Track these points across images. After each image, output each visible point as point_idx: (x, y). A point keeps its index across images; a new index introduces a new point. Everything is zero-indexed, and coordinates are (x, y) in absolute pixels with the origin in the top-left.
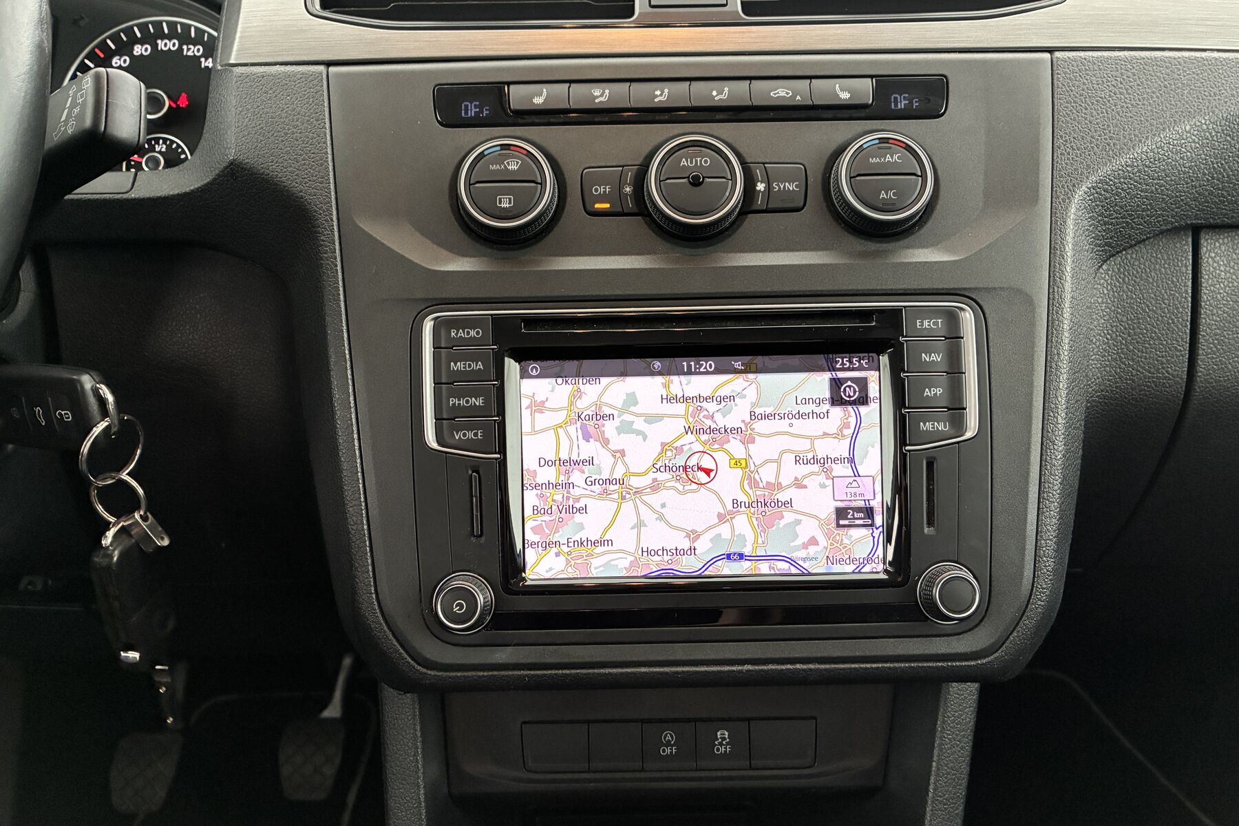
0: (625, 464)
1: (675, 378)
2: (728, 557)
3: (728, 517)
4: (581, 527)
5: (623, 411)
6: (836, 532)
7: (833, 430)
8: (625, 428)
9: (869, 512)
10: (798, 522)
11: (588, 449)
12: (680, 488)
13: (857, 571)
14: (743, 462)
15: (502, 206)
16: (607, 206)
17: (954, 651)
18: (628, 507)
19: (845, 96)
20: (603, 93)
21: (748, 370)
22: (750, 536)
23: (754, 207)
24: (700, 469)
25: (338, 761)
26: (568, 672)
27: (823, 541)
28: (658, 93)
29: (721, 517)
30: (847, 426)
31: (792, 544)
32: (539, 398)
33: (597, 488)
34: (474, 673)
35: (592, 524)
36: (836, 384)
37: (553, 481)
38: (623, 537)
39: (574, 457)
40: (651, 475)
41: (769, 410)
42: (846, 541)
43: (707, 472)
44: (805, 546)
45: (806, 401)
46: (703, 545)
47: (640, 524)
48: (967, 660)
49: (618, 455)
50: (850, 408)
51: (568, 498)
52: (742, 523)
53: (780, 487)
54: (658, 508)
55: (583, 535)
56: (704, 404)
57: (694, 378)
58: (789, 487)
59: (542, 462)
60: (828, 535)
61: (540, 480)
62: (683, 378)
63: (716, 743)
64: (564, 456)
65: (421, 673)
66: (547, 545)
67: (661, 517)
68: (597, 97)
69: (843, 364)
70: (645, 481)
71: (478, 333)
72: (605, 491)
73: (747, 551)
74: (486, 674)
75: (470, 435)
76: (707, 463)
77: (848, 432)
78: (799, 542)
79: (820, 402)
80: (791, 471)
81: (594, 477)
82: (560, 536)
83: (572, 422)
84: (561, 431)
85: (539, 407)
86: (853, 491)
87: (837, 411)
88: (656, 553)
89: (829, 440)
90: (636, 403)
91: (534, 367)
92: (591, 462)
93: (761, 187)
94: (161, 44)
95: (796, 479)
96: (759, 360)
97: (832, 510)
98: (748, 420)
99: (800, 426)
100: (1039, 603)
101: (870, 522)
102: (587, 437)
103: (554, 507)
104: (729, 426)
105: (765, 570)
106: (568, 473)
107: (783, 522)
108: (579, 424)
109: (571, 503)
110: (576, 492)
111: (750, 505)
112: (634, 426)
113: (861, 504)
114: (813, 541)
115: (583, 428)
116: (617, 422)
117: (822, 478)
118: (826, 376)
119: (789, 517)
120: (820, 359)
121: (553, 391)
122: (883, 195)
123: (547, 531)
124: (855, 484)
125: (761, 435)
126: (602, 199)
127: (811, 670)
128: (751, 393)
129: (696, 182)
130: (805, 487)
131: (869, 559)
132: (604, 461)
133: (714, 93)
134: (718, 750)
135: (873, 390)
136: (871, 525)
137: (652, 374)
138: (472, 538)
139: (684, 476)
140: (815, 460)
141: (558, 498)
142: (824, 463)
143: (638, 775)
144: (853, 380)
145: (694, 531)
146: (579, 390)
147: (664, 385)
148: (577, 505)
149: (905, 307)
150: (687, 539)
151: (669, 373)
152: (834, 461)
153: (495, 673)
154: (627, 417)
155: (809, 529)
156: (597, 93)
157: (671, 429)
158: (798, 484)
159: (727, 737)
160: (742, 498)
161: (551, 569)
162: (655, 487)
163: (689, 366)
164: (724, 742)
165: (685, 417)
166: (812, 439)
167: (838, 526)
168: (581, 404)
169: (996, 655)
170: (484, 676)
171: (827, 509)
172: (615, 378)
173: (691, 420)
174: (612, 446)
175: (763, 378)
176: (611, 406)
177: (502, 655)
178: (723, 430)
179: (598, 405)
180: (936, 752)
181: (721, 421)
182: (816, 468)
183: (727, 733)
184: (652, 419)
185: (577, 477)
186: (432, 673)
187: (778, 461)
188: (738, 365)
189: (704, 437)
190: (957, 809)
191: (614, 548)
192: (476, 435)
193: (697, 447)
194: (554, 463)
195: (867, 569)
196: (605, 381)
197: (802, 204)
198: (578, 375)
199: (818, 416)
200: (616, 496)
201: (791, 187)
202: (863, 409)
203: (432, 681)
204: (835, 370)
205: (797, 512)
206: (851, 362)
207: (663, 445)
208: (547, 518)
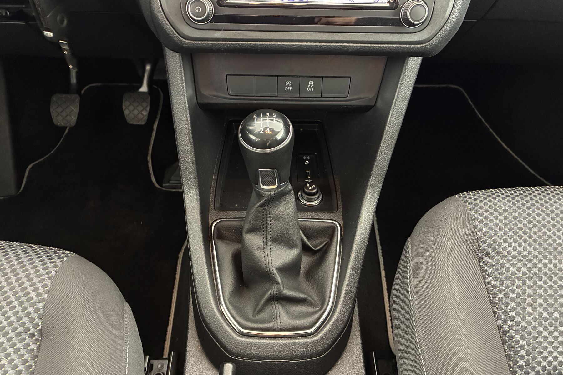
13: (376, 2)
17: (412, 40)
25: (148, 109)
26: (246, 43)
34: (206, 42)
48: (417, 44)
63: (308, 86)
65: (183, 42)
74: (211, 42)
100: (453, 19)
105: (335, 1)
127: (350, 46)
134: (309, 89)
143: (275, 98)
153: (215, 42)
159: (313, 84)
164: (311, 86)
169: (429, 43)
170: (210, 44)
177: (218, 34)
180: (398, 89)
183: (313, 82)
186: (188, 41)
190: (403, 112)
195: (380, 1)
203: (188, 45)
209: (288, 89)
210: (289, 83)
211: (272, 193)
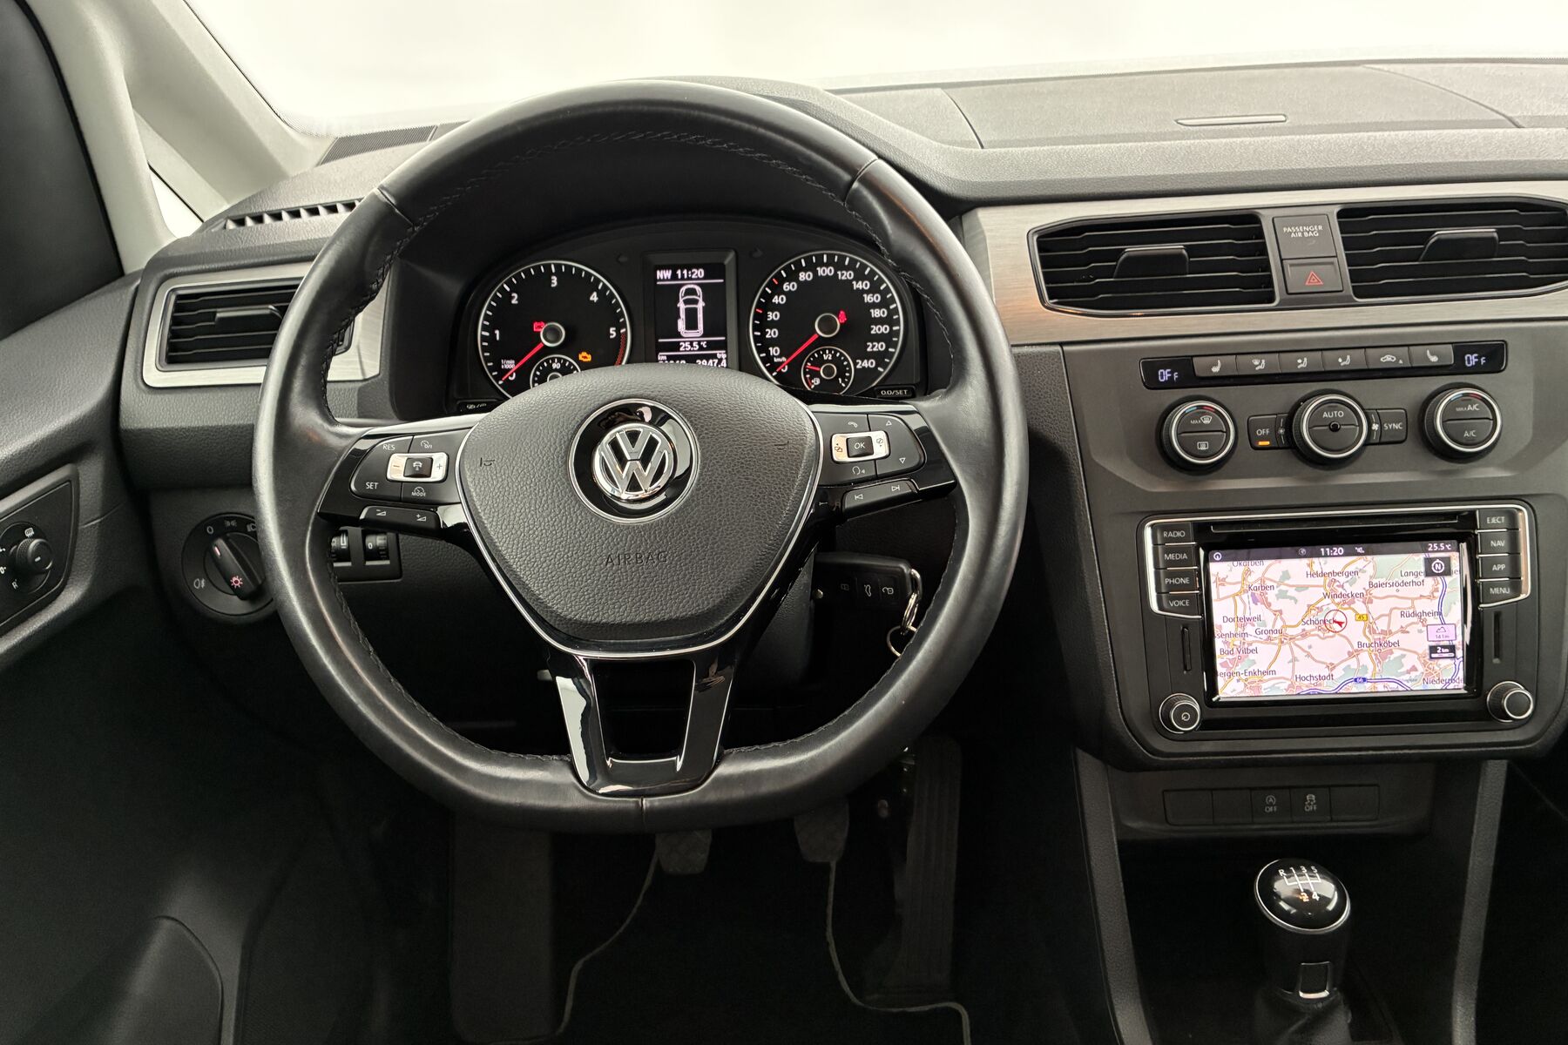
0: (1282, 619)
1: (1316, 560)
2: (1356, 680)
3: (1355, 654)
4: (1254, 662)
5: (1280, 583)
6: (1430, 662)
7: (1427, 593)
8: (1282, 595)
9: (1452, 649)
10: (1403, 656)
11: (1258, 610)
12: (1321, 634)
13: (1444, 688)
14: (1365, 616)
15: (1202, 449)
16: (1268, 443)
17: (1511, 740)
18: (1286, 648)
19: (1434, 359)
20: (1261, 362)
21: (1367, 553)
22: (1371, 666)
23: (1372, 441)
24: (1335, 621)
26: (1250, 757)
27: (1421, 669)
28: (1300, 361)
29: (1350, 655)
30: (1437, 590)
31: (1399, 671)
32: (1221, 576)
33: (1264, 636)
34: (1189, 759)
35: (1261, 660)
36: (1429, 562)
37: (1233, 632)
38: (1283, 668)
39: (1247, 616)
40: (1301, 627)
41: (1383, 580)
42: (1437, 668)
43: (1340, 624)
44: (1408, 672)
45: (1408, 574)
46: (1338, 673)
47: (1294, 660)
48: (1520, 745)
49: (1277, 613)
50: (1438, 578)
51: (1244, 643)
52: (1365, 658)
53: (1391, 633)
54: (1307, 649)
55: (1255, 668)
56: (1337, 578)
57: (1329, 559)
58: (1397, 632)
59: (1225, 619)
60: (1424, 664)
61: (1224, 632)
62: (1321, 560)
63: (1306, 803)
64: (1240, 615)
65: (1152, 759)
66: (1231, 675)
67: (1309, 655)
68: (1257, 366)
69: (1433, 548)
70: (1298, 630)
71: (1182, 534)
72: (1269, 639)
73: (1368, 676)
75: (1181, 603)
76: (1340, 618)
77: (1437, 595)
78: (1404, 669)
79: (1417, 574)
80: (1398, 622)
81: (1261, 628)
82: (1240, 668)
83: (1246, 592)
84: (1237, 598)
85: (1222, 582)
86: (1441, 634)
87: (1430, 581)
88: (1306, 679)
89: (1424, 600)
90: (1289, 578)
91: (1217, 555)
92: (1259, 618)
93: (1375, 427)
94: (820, 271)
95: (1402, 627)
96: (1374, 546)
97: (1427, 648)
98: (1367, 588)
99: (1404, 591)
101: (1452, 655)
102: (1255, 601)
103: (1235, 650)
104: (1354, 592)
105: (1382, 689)
106: (1243, 627)
107: (1392, 657)
108: (1250, 593)
109: (1246, 646)
110: (1249, 639)
111: (1370, 646)
112: (1288, 594)
113: (1446, 643)
114: (1414, 669)
115: (1253, 595)
116: (1276, 591)
117: (1420, 626)
118: (1422, 556)
119: (1397, 653)
120: (1417, 545)
121: (1231, 570)
122: (1466, 434)
123: (1231, 666)
124: (1442, 630)
125: (1376, 598)
126: (1263, 438)
127: (1414, 754)
128: (1370, 570)
129: (1335, 429)
130: (1408, 632)
131: (1452, 680)
132: (1268, 617)
133: (1340, 360)
134: (1308, 808)
135: (1455, 565)
136: (1454, 657)
137: (1300, 557)
138: (1185, 672)
139: (1324, 626)
140: (1414, 614)
141: (1237, 643)
142: (1421, 616)
143: (1249, 827)
144: (1441, 559)
145: (1332, 664)
146: (1249, 570)
147: (1310, 565)
148: (1250, 648)
149: (1479, 509)
150: (1327, 669)
151: (1311, 556)
152: (1428, 614)
153: (1202, 758)
154: (1283, 588)
155: (1410, 661)
156: (1256, 363)
157: (1314, 595)
158: (1403, 631)
159: (1314, 799)
160: (1364, 641)
161: (1234, 690)
162: (1304, 635)
163: (1326, 552)
164: (1312, 803)
165: (1324, 586)
166: (1413, 600)
167: (1431, 658)
168: (1251, 579)
169: (1539, 741)
171: (1424, 648)
172: (1273, 561)
173: (1328, 588)
174: (1274, 607)
175: (1378, 558)
176: (1271, 580)
177: (1207, 747)
178: (1350, 595)
179: (1262, 580)
181: (1349, 589)
182: (1415, 619)
183: (1314, 797)
184: (1301, 588)
185: (1250, 629)
186: (1160, 759)
187: (1389, 615)
188: (1360, 550)
189: (1337, 600)
191: (1277, 676)
192: (1184, 603)
193: (1333, 607)
194: (1233, 620)
195: (1451, 686)
196: (1267, 562)
197: (1404, 437)
198: (1248, 559)
199: (1417, 584)
200: (1277, 641)
201: (1397, 426)
202: (1448, 579)
203: (1159, 764)
204: (1427, 551)
205: (1401, 649)
206: (1439, 546)
207: (1309, 606)
208: (1230, 657)
209: (1271, 809)
210: (1271, 799)
211: (1320, 1005)
